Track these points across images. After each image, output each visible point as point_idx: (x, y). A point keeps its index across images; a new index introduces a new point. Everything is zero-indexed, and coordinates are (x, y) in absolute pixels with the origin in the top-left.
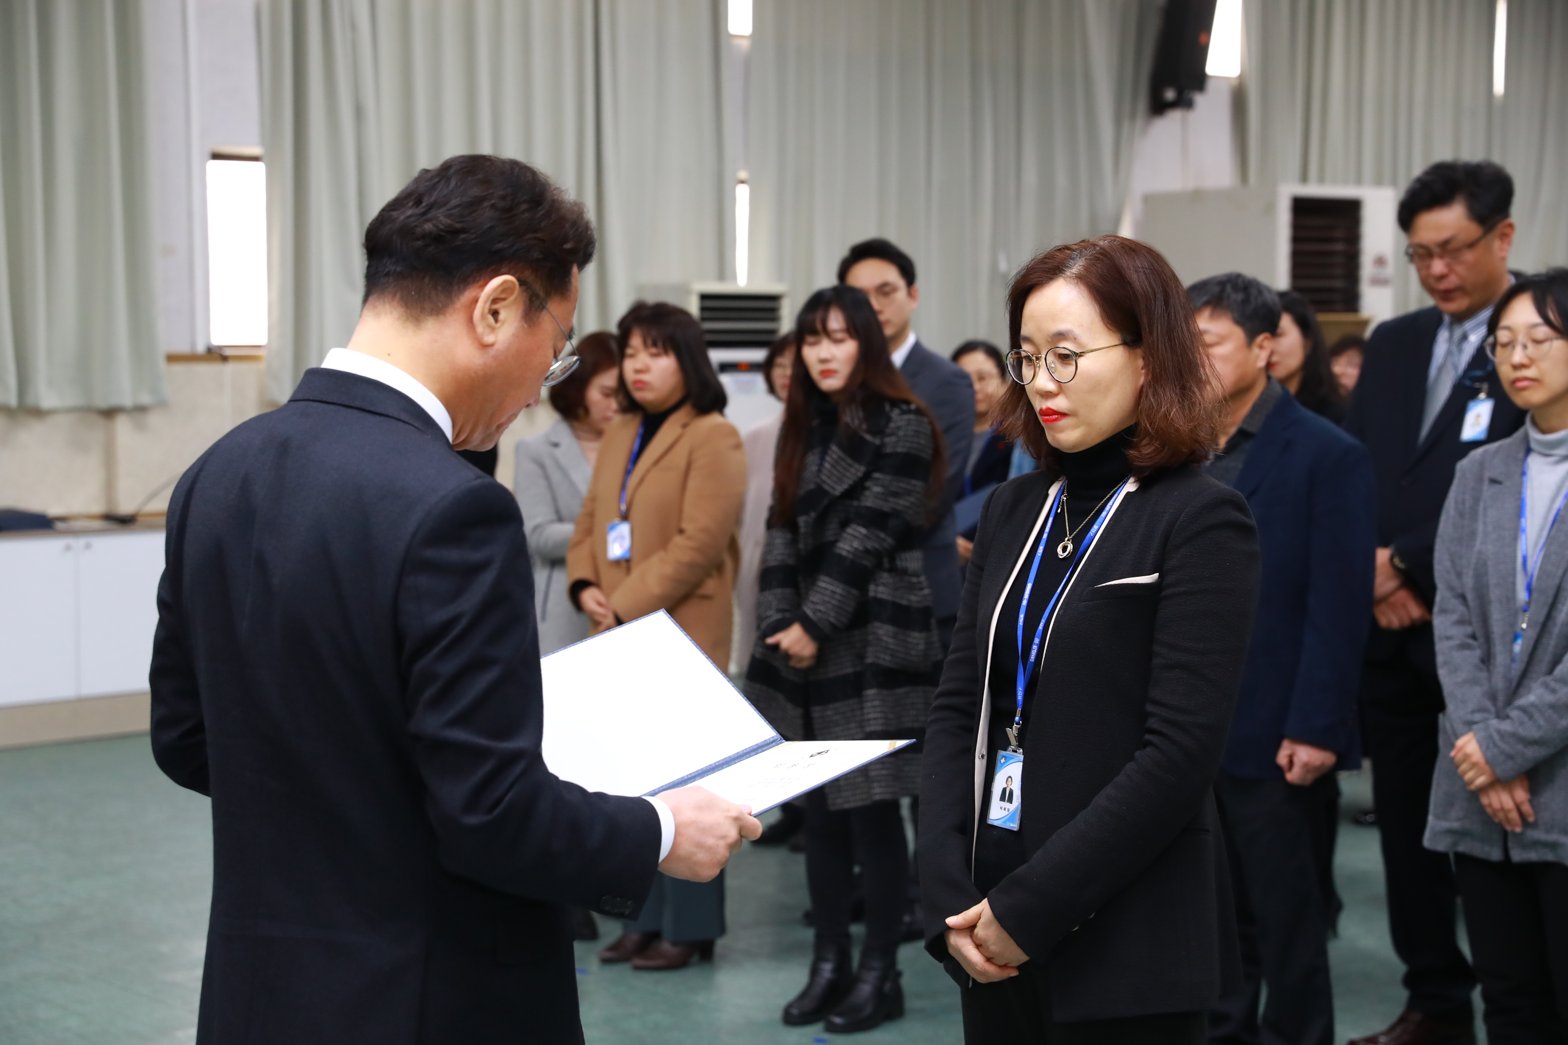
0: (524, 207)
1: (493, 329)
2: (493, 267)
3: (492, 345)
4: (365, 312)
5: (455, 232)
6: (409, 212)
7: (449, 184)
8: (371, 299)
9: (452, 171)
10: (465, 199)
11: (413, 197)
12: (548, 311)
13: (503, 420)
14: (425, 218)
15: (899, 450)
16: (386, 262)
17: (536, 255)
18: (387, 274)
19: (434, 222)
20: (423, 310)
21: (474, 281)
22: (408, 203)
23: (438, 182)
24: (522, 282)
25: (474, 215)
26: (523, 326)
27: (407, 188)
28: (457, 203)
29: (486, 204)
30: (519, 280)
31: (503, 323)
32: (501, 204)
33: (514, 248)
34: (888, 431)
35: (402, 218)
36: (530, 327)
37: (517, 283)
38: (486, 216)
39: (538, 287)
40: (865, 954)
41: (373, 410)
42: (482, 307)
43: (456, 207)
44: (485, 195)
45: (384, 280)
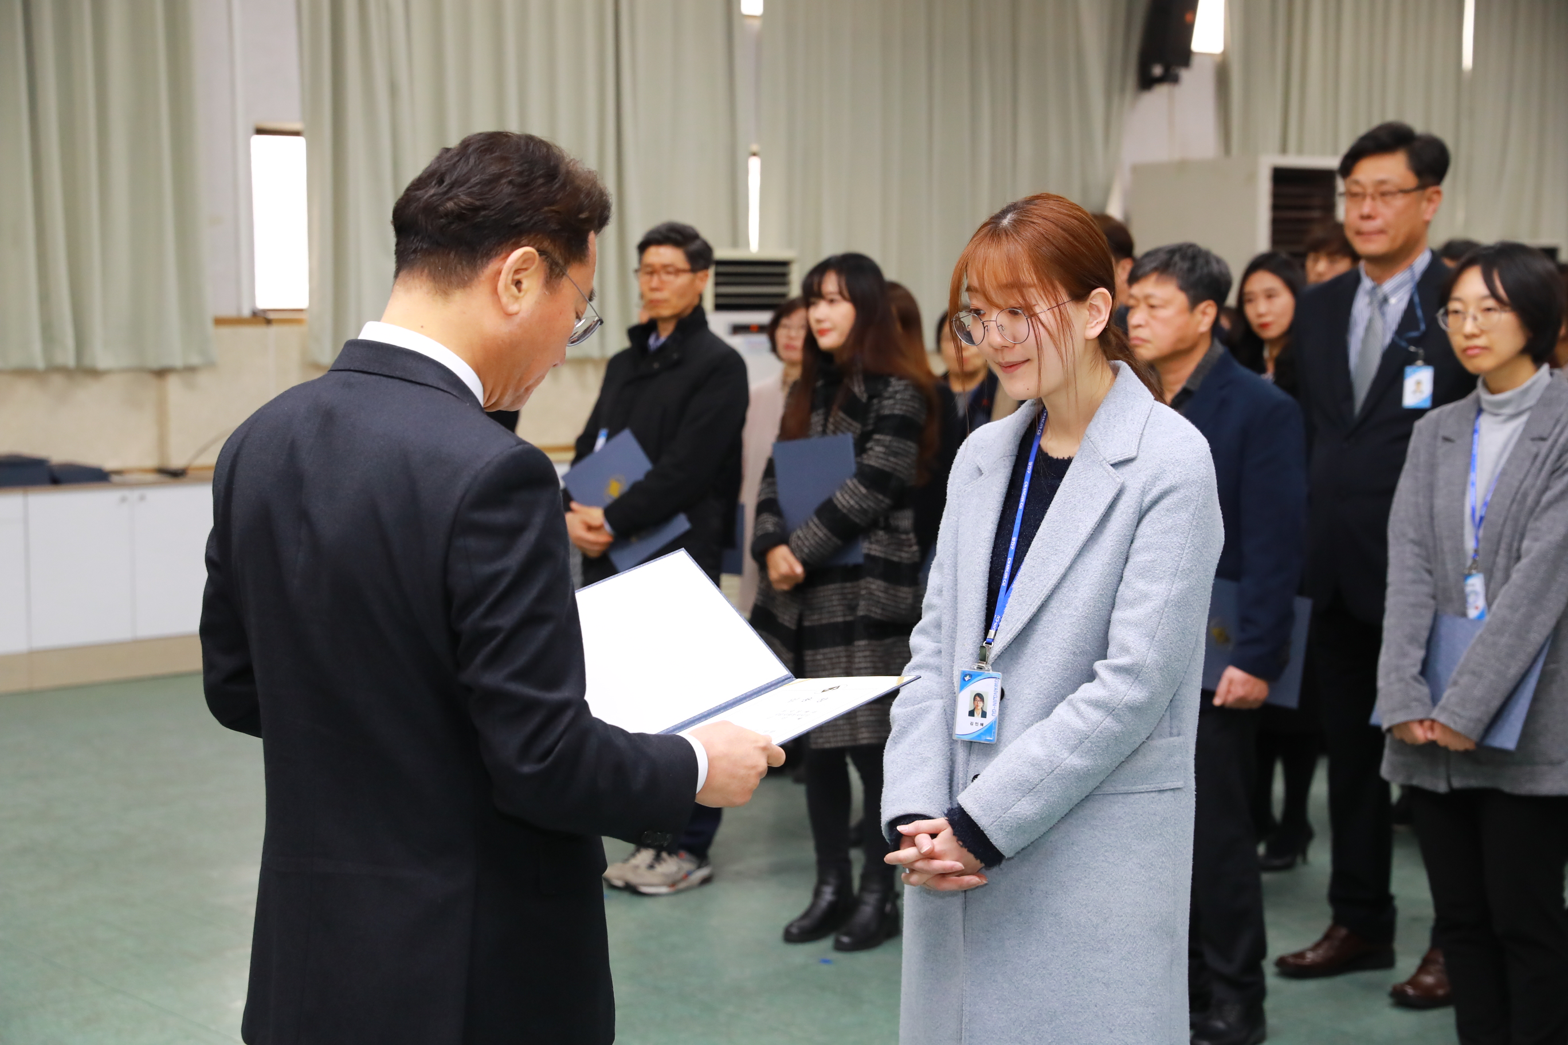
0: (541, 181)
1: (517, 299)
2: (513, 240)
3: (516, 314)
4: (397, 287)
5: (475, 210)
6: (432, 192)
7: (468, 163)
8: (401, 274)
9: (471, 149)
10: (485, 177)
11: (436, 177)
12: (568, 277)
13: (531, 382)
14: (446, 197)
15: (896, 412)
16: (414, 239)
17: (553, 226)
18: (415, 251)
19: (456, 200)
20: (450, 283)
21: (496, 255)
22: (431, 183)
23: (458, 161)
24: (541, 252)
25: (493, 192)
26: (545, 293)
27: (429, 166)
28: (478, 181)
29: (504, 181)
30: (538, 250)
31: (526, 292)
32: (519, 180)
33: (532, 222)
34: (886, 395)
35: (426, 197)
36: (551, 293)
37: (536, 254)
38: (505, 191)
39: (557, 256)
40: (864, 877)
41: (413, 379)
42: (505, 279)
43: (477, 184)
44: (503, 172)
45: (412, 257)
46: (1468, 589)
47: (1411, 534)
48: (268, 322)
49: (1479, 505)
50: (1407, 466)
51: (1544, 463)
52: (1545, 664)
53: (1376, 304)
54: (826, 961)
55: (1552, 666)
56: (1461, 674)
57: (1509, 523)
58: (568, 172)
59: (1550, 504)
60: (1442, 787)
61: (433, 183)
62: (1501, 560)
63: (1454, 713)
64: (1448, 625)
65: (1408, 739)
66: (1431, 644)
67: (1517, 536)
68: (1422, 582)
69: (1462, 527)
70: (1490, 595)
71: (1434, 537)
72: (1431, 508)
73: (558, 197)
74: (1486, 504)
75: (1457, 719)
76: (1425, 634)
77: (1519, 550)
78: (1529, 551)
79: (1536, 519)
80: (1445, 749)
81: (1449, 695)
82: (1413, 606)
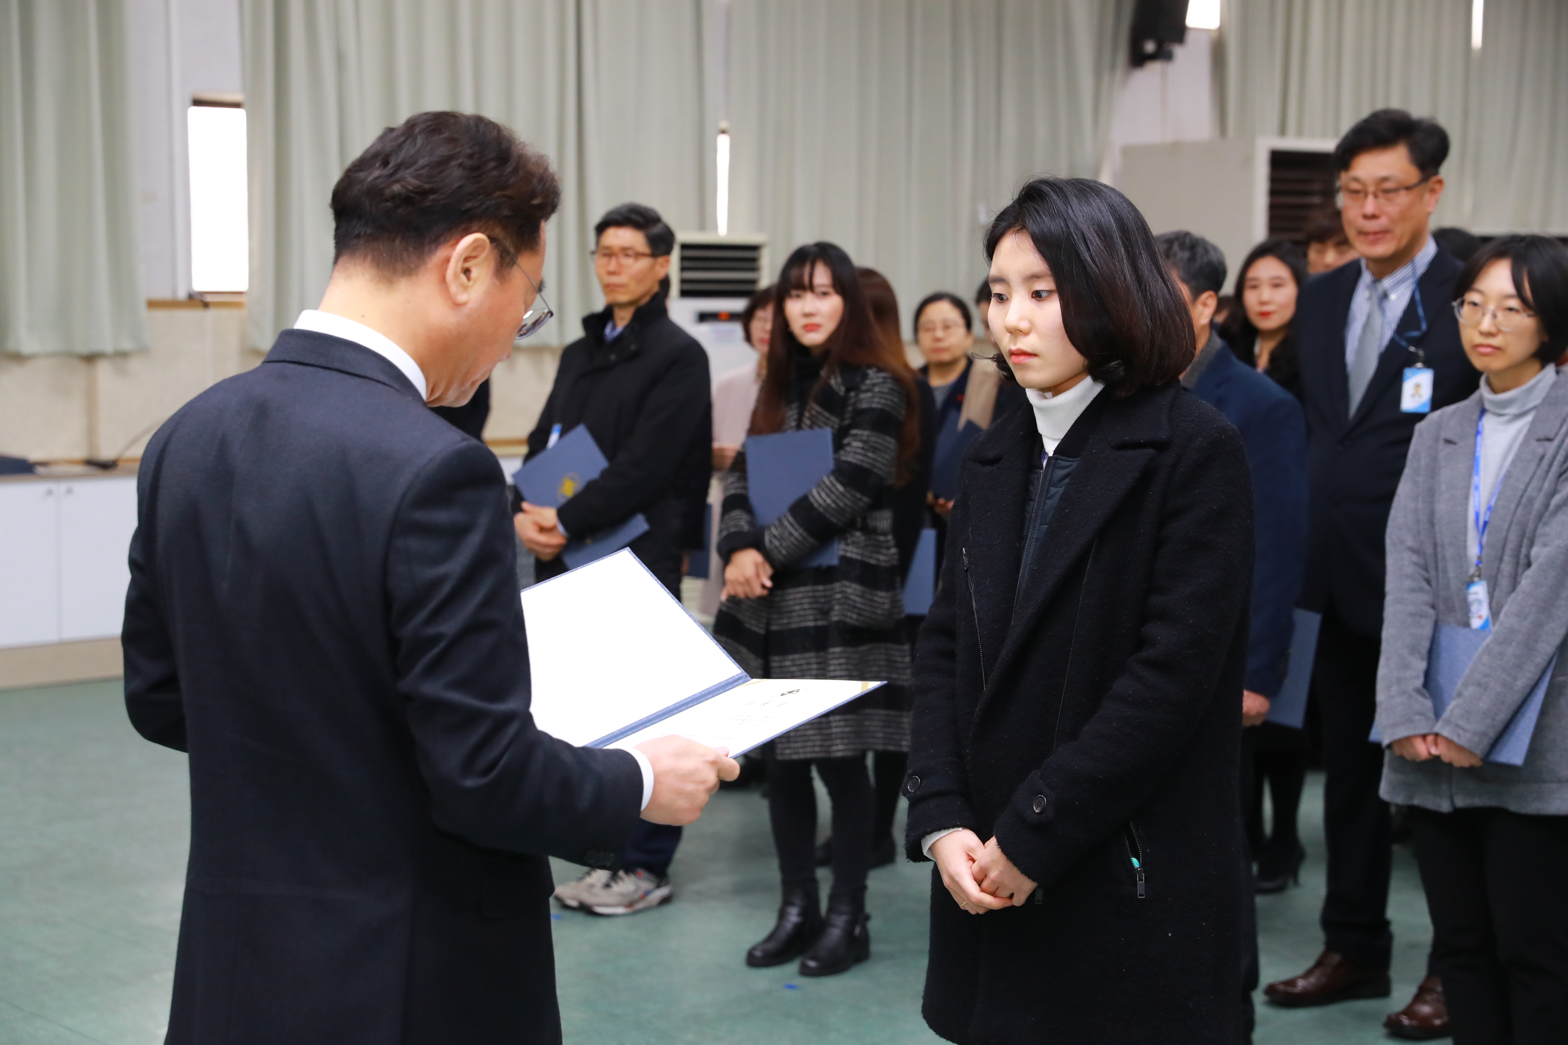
0: (492, 164)
1: (465, 288)
2: (463, 226)
3: (465, 304)
4: (336, 274)
5: (424, 193)
6: (377, 173)
7: (415, 143)
8: (342, 260)
9: (417, 130)
10: (433, 159)
11: (379, 158)
12: (519, 266)
13: (477, 377)
14: (392, 179)
15: (874, 406)
16: (356, 224)
17: (506, 212)
18: (358, 236)
19: (403, 183)
20: (395, 271)
21: (446, 241)
22: (375, 164)
23: (404, 142)
24: (492, 239)
25: (443, 174)
26: (495, 283)
27: (372, 146)
28: (426, 163)
29: (454, 163)
30: (489, 237)
31: (475, 281)
32: (469, 163)
33: (484, 207)
34: (864, 387)
35: (370, 179)
36: (501, 283)
37: (487, 241)
38: (455, 174)
39: (508, 244)
40: (833, 898)
41: (352, 370)
42: (454, 266)
43: (423, 167)
44: (453, 154)
45: (355, 242)
46: (1471, 598)
47: (1410, 542)
48: (206, 305)
49: (1483, 510)
50: (1407, 471)
51: (1550, 465)
52: (1553, 677)
53: (1375, 299)
54: (790, 987)
55: (1561, 679)
56: (1465, 685)
57: (1514, 528)
58: (521, 157)
59: (1559, 508)
60: (1445, 807)
61: (378, 165)
62: (1507, 567)
63: (1457, 726)
64: (1451, 635)
65: (1408, 756)
66: (1432, 654)
67: (1526, 541)
68: (1421, 590)
69: (1465, 534)
70: (1494, 604)
71: (1435, 545)
72: (1432, 513)
73: (511, 181)
74: (1489, 508)
75: (1461, 732)
76: (1426, 644)
77: (1528, 556)
78: (1537, 556)
79: (1545, 524)
80: (1450, 765)
81: (1452, 707)
82: (1413, 615)
